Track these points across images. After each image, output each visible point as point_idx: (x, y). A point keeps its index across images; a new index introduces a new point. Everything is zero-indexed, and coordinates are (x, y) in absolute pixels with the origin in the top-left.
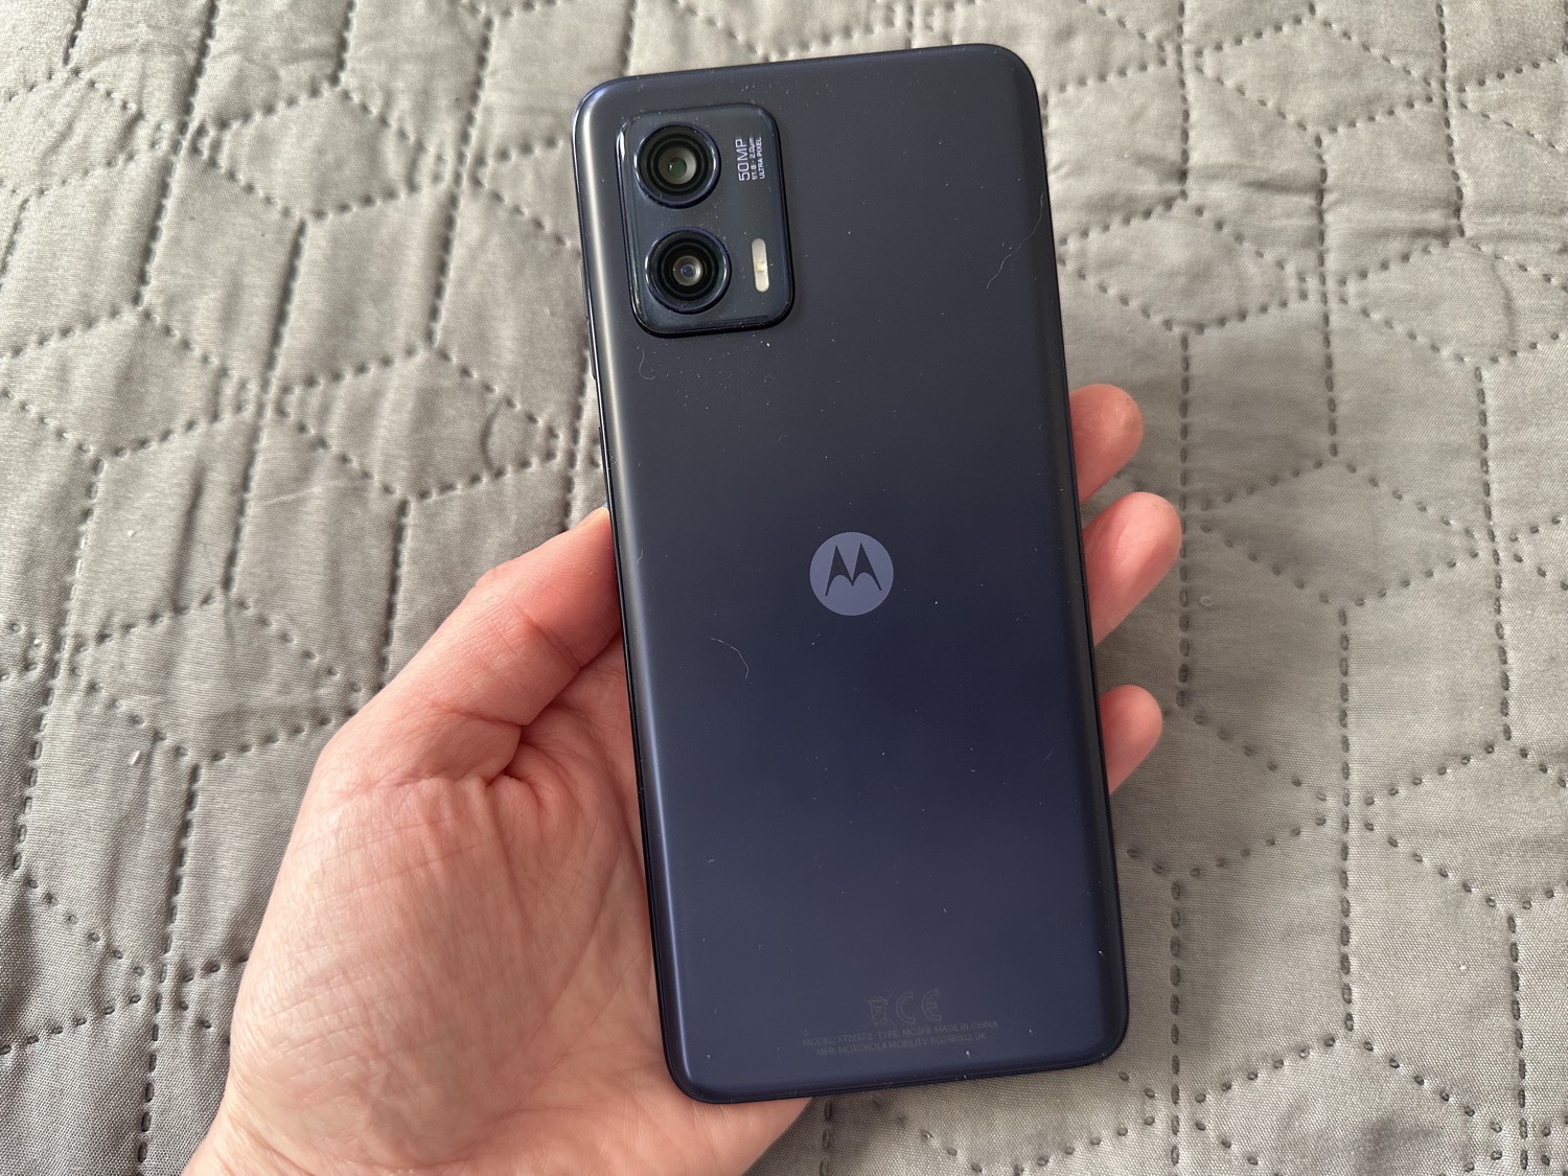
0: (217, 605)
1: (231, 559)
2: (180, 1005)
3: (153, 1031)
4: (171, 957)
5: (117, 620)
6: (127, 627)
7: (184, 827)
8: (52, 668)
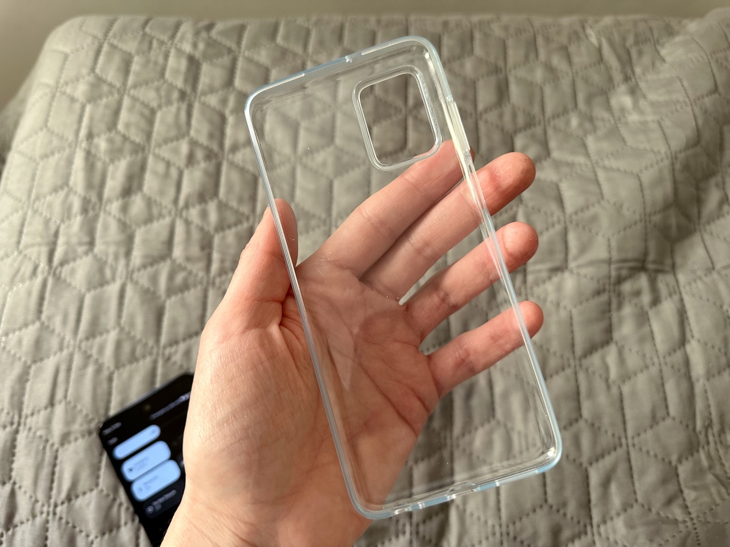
0: (63, 404)
1: (66, 391)
2: (55, 514)
3: (47, 522)
4: (52, 501)
5: (37, 409)
6: (39, 411)
7: (54, 465)
8: (19, 424)
